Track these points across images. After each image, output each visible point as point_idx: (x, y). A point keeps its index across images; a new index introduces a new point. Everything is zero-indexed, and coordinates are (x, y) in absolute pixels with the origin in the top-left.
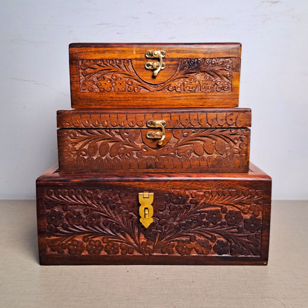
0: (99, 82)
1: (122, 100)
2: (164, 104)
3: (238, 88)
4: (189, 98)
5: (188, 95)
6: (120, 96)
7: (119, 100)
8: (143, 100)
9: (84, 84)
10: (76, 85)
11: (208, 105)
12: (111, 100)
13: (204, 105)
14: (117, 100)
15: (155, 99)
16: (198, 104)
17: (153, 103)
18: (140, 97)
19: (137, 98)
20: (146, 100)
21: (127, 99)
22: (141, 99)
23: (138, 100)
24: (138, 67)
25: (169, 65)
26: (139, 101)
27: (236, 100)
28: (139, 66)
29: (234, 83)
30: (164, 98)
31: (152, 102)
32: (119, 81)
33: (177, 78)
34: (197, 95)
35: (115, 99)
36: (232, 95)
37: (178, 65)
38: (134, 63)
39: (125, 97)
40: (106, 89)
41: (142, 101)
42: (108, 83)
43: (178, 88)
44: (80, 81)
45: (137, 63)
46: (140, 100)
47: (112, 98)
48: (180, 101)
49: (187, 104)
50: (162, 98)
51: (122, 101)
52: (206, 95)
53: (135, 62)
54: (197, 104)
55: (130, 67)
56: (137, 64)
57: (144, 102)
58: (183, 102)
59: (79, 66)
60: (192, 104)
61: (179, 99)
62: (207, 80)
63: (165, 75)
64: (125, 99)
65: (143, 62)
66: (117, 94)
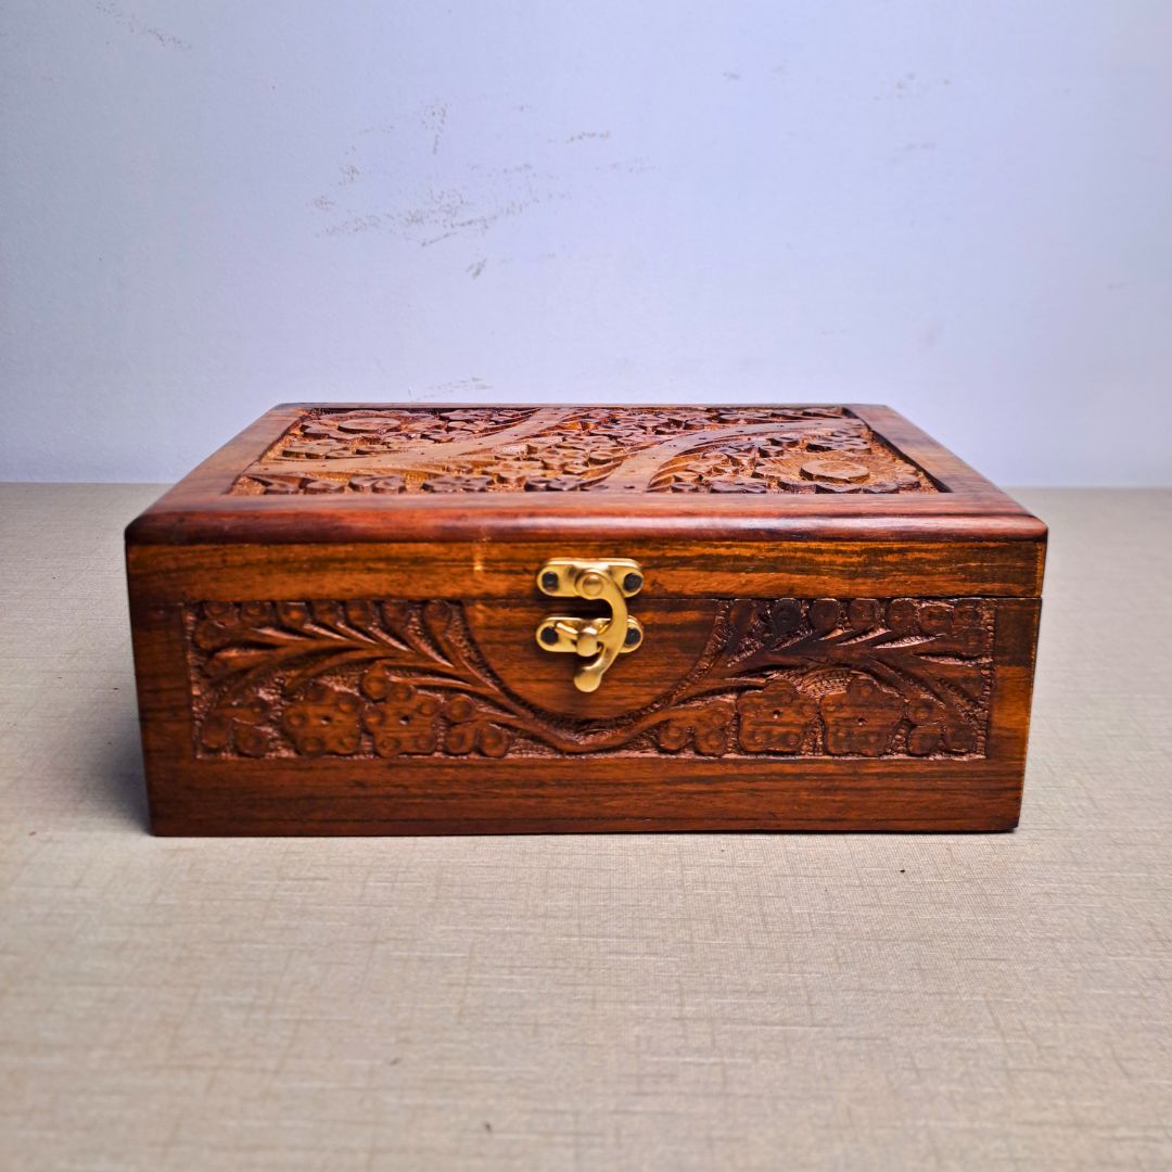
0: (292, 711)
1: (416, 796)
2: (635, 813)
3: (1019, 740)
4: (766, 785)
5: (758, 772)
6: (404, 776)
7: (399, 796)
8: (528, 796)
9: (215, 720)
10: (173, 727)
11: (866, 817)
12: (354, 797)
13: (845, 819)
14: (389, 797)
15: (589, 792)
16: (811, 815)
17: (578, 807)
18: (509, 783)
19: (496, 787)
20: (543, 797)
21: (446, 791)
22: (514, 791)
23: (497, 796)
24: (499, 639)
25: (661, 627)
26: (508, 801)
27: (1010, 795)
28: (502, 632)
29: (1003, 719)
30: (636, 785)
31: (571, 802)
32: (400, 705)
33: (702, 690)
34: (809, 774)
35: (380, 791)
36: (987, 773)
37: (705, 627)
38: (475, 618)
39: (434, 782)
40: (332, 745)
41: (521, 801)
42: (340, 717)
43: (706, 738)
44: (189, 706)
45: (490, 618)
46: (510, 796)
47: (361, 784)
48: (719, 803)
49: (755, 816)
50: (625, 784)
51: (418, 801)
52: (855, 774)
53: (480, 611)
54: (805, 816)
55: (454, 637)
56: (492, 623)
57: (532, 802)
58: (732, 806)
59: (184, 632)
60: (779, 816)
61: (715, 792)
62: (860, 701)
63: (640, 675)
64: (429, 791)
65: (522, 615)
66: (391, 766)
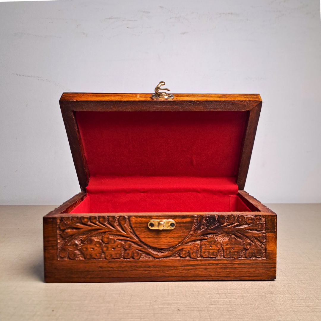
0: (84, 246)
1: (116, 271)
2: (174, 275)
3: (274, 254)
4: (208, 267)
5: (206, 263)
6: (113, 265)
7: (111, 271)
8: (145, 270)
9: (63, 249)
10: (52, 251)
11: (235, 276)
12: (100, 271)
13: (230, 277)
14: (109, 271)
15: (162, 269)
16: (221, 275)
17: (159, 273)
18: (141, 267)
19: (137, 268)
20: (150, 271)
21: (124, 269)
22: (142, 269)
23: (137, 270)
24: (138, 226)
25: (180, 223)
26: (140, 272)
27: (273, 269)
28: (139, 224)
29: (270, 248)
30: (174, 267)
31: (157, 272)
32: (112, 244)
33: (191, 240)
34: (220, 264)
35: (106, 269)
36: (267, 263)
37: (192, 223)
38: (132, 221)
39: (121, 267)
40: (94, 256)
41: (143, 272)
42: (96, 248)
43: (193, 253)
44: (57, 245)
45: (136, 220)
46: (141, 270)
47: (101, 267)
48: (197, 272)
49: (206, 276)
50: (171, 267)
51: (116, 272)
52: (232, 263)
53: (134, 219)
54: (219, 276)
55: (126, 226)
56: (137, 222)
57: (146, 272)
58: (200, 273)
59: (57, 225)
60: (212, 276)
61: (195, 269)
62: (232, 243)
63: (175, 236)
64: (120, 269)
65: (144, 220)
66: (109, 262)
